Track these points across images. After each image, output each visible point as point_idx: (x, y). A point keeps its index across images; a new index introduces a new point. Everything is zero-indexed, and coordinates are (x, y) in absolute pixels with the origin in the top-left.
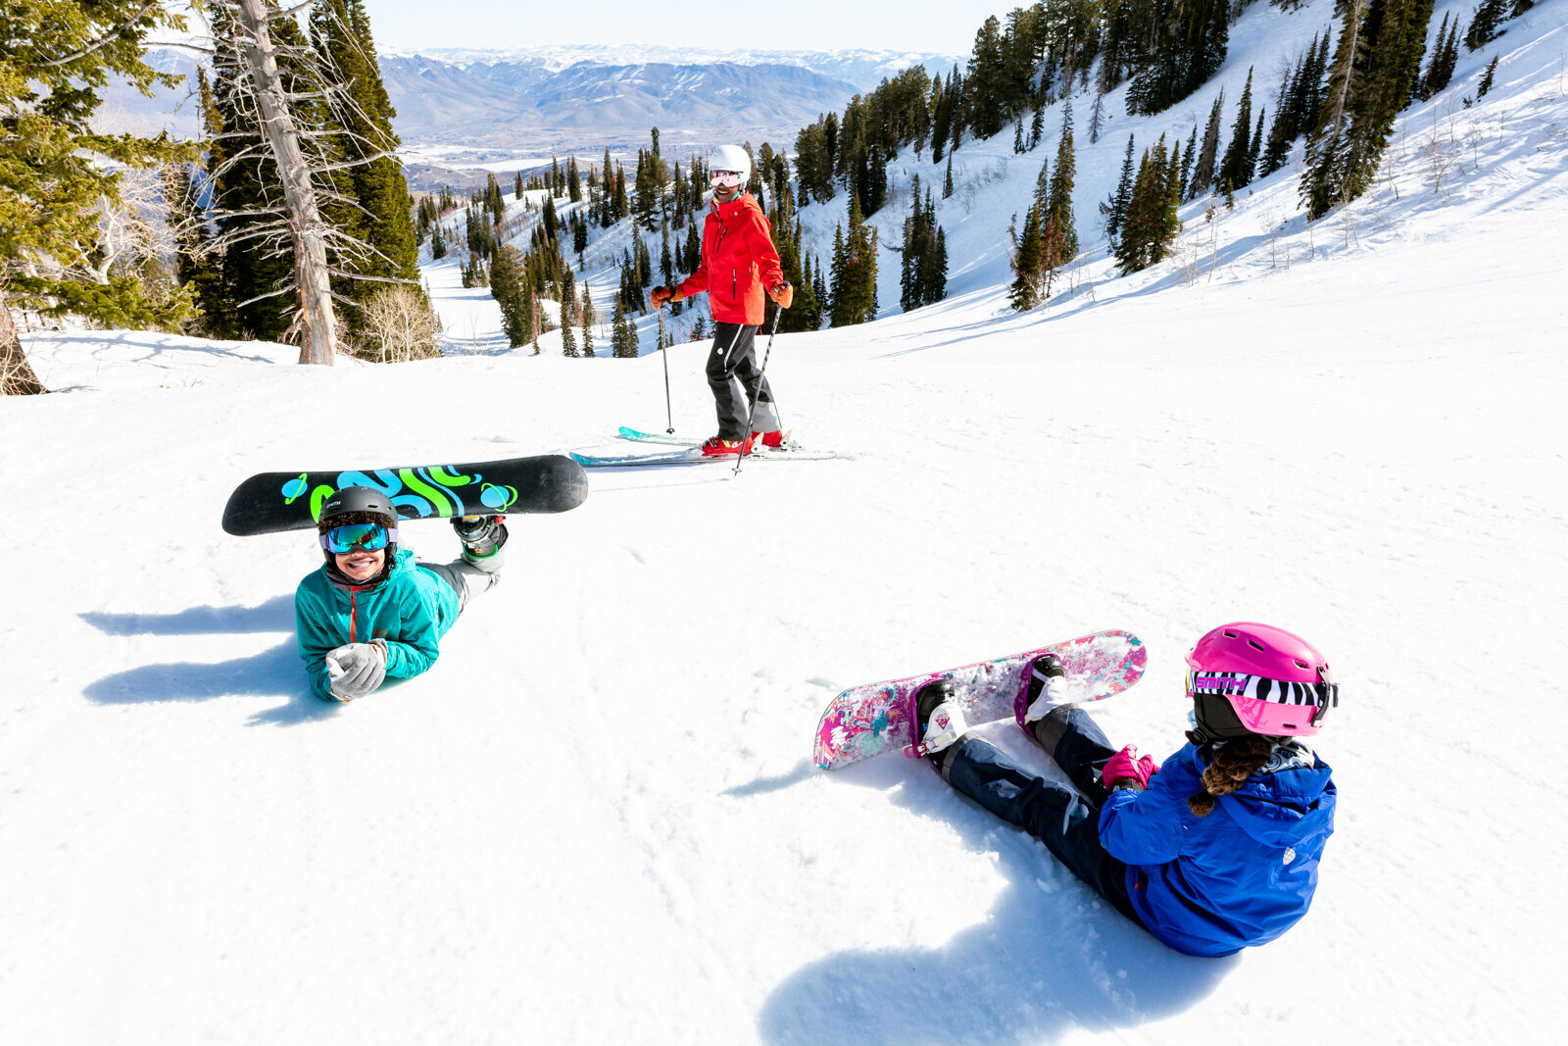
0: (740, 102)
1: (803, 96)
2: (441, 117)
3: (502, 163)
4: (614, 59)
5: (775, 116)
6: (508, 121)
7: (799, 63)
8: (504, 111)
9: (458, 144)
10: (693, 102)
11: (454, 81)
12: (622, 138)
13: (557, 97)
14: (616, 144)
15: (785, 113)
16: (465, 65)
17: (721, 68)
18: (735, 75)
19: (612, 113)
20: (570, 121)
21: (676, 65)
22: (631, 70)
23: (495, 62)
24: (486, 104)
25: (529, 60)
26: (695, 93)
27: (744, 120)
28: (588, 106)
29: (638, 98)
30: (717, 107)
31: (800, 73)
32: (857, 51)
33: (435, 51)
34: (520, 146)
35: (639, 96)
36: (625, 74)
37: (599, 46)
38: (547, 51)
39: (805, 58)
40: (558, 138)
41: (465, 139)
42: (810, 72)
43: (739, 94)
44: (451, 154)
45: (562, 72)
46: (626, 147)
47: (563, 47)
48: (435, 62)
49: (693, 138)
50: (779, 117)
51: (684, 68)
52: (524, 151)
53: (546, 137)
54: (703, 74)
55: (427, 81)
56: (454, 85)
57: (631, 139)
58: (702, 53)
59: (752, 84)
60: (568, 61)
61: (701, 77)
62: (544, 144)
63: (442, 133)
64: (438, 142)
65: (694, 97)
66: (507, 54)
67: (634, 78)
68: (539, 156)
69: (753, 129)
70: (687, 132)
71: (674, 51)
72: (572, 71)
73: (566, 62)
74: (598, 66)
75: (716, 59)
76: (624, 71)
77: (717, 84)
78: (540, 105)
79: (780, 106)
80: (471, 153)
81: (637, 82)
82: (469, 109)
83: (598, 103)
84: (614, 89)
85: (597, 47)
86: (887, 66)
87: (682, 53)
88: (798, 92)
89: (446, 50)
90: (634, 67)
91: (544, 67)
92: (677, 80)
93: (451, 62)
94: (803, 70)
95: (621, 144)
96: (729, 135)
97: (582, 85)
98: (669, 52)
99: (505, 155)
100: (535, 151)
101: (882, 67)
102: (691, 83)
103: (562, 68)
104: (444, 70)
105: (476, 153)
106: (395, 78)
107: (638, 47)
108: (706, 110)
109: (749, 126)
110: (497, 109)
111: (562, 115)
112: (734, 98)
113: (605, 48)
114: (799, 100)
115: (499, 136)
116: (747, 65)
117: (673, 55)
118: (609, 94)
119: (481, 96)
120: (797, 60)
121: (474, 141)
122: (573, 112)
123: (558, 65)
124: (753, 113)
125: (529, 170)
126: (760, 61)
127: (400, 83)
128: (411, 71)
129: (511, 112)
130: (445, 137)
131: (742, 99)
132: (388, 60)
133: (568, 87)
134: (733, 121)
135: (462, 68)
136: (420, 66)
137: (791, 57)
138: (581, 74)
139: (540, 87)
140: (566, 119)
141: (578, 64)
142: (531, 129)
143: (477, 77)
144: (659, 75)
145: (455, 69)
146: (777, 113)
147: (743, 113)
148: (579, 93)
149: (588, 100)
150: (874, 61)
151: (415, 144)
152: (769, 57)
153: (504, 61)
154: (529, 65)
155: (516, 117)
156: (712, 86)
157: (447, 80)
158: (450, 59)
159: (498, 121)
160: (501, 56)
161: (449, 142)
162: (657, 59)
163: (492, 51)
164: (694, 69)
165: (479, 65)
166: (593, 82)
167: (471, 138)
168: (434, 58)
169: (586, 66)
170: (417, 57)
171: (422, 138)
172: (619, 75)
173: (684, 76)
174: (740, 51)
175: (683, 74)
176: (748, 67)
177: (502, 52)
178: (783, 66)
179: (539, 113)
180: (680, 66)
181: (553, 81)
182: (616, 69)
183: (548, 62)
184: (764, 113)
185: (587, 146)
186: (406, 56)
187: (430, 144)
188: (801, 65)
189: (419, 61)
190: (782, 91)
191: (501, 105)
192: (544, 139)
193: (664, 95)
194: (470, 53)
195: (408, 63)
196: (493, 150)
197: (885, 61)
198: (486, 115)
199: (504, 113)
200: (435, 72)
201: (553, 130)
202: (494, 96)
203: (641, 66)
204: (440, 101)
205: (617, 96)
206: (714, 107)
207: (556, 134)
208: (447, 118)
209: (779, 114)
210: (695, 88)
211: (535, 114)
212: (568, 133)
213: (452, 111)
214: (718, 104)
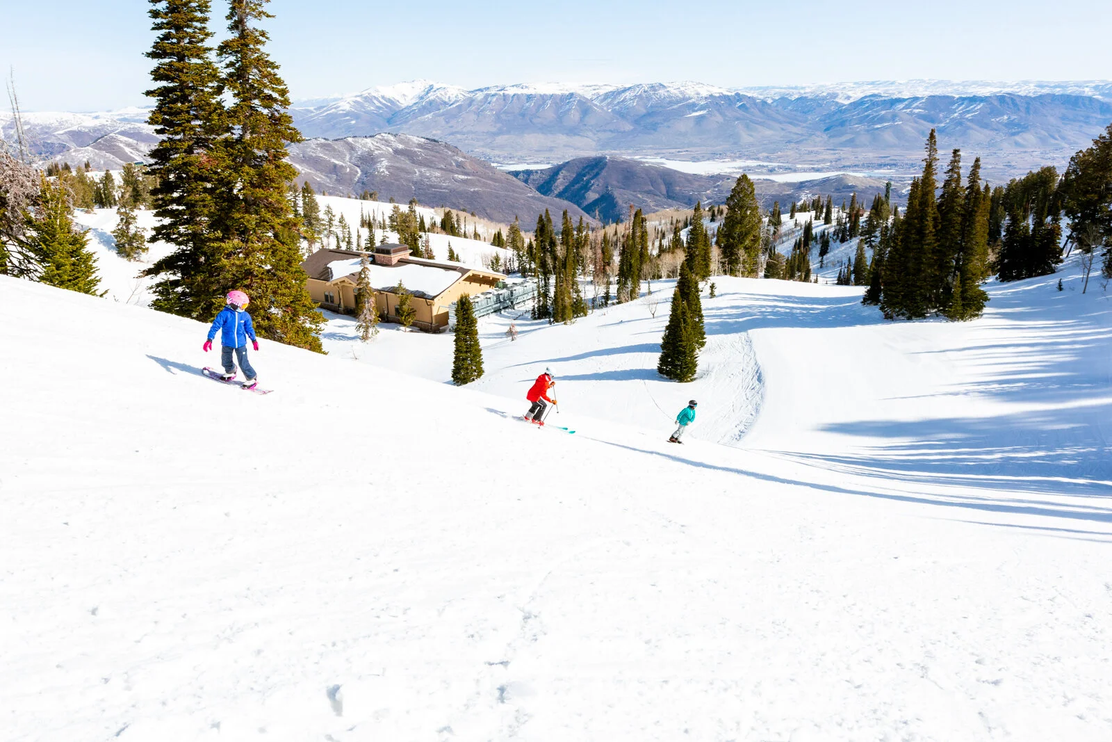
0: (1015, 128)
1: (1086, 123)
2: (746, 138)
3: (785, 175)
4: (900, 92)
5: (1053, 141)
6: (797, 142)
7: (1088, 92)
8: (798, 134)
9: (755, 159)
10: (969, 128)
11: (760, 111)
12: (892, 158)
13: (842, 124)
14: (887, 162)
15: (1063, 138)
16: (772, 99)
17: (1002, 99)
18: (1015, 104)
19: (888, 137)
20: (851, 143)
21: (957, 96)
22: (912, 102)
23: (797, 97)
24: (783, 129)
25: (825, 94)
26: (969, 120)
27: (1017, 144)
29: (915, 125)
30: (991, 133)
31: (1087, 103)
33: (751, 89)
34: (804, 162)
35: (916, 122)
36: (906, 105)
37: (888, 81)
38: (842, 87)
39: (1096, 88)
40: (837, 156)
41: (760, 156)
42: (1098, 100)
43: (1016, 121)
44: (748, 167)
45: (851, 104)
46: (895, 165)
47: (855, 83)
48: (749, 98)
50: (1056, 142)
51: (963, 99)
52: (806, 166)
53: (828, 156)
54: (982, 105)
55: (741, 112)
56: (760, 115)
57: (902, 158)
58: (986, 85)
59: (1031, 112)
60: (857, 95)
61: (979, 107)
62: (823, 161)
63: (744, 150)
64: (740, 157)
65: (969, 123)
66: (808, 90)
67: (914, 108)
68: (818, 170)
69: (1025, 152)
71: (958, 84)
72: (861, 102)
73: (855, 96)
74: (883, 99)
75: (999, 90)
76: (906, 102)
77: (995, 112)
78: (826, 130)
79: (1059, 131)
80: (763, 166)
81: (917, 111)
82: (768, 132)
83: (878, 128)
84: (894, 117)
85: (885, 82)
87: (964, 86)
88: (1082, 119)
89: (760, 88)
90: (916, 99)
91: (837, 100)
92: (956, 109)
93: (761, 97)
94: (1091, 99)
95: (892, 162)
96: (999, 157)
97: (866, 113)
98: (953, 85)
99: (790, 169)
100: (815, 166)
102: (968, 112)
103: (852, 100)
104: (755, 104)
105: (767, 166)
106: (718, 110)
107: (924, 81)
108: (979, 135)
109: (1021, 150)
110: (790, 132)
111: (843, 139)
112: (1010, 124)
113: (893, 83)
114: (1081, 126)
115: (789, 153)
116: (1031, 95)
117: (956, 87)
118: (888, 121)
119: (780, 123)
120: (1087, 90)
121: (768, 157)
122: (853, 136)
123: (848, 98)
124: (1029, 138)
125: (807, 181)
126: (1045, 91)
127: (721, 114)
128: (730, 105)
129: (802, 135)
130: (746, 153)
131: (1018, 125)
132: (715, 97)
133: (853, 116)
134: (1005, 145)
135: (769, 101)
136: (738, 101)
137: (1080, 87)
138: (867, 105)
139: (829, 116)
140: (846, 141)
141: (866, 97)
142: (816, 149)
143: (780, 108)
144: (939, 104)
145: (764, 103)
146: (1054, 138)
147: (1017, 138)
148: (861, 121)
149: (869, 126)
151: (723, 158)
152: (1056, 87)
153: (804, 95)
154: (824, 98)
156: (989, 114)
157: (756, 111)
158: (761, 95)
159: (789, 142)
160: (802, 91)
161: (749, 158)
162: (939, 92)
163: (796, 88)
164: (974, 100)
165: (784, 100)
166: (876, 112)
167: (765, 154)
168: (749, 95)
169: (872, 98)
170: (737, 94)
171: (728, 154)
172: (901, 106)
173: (964, 106)
174: (1026, 83)
175: (962, 104)
176: (1030, 97)
177: (803, 88)
178: (1068, 96)
179: (825, 137)
180: (961, 98)
181: (841, 110)
182: (900, 100)
183: (840, 96)
184: (1040, 138)
185: (861, 163)
187: (734, 159)
188: (1090, 94)
189: (739, 97)
190: (1064, 118)
191: (795, 129)
192: (826, 157)
193: (941, 122)
194: (777, 90)
195: (729, 99)
196: (780, 164)
198: (781, 137)
199: (795, 136)
200: (748, 106)
201: (833, 150)
202: (791, 123)
203: (923, 98)
204: (747, 126)
205: (896, 123)
206: (987, 132)
207: (835, 154)
208: (751, 139)
209: (1056, 139)
210: (972, 116)
211: (821, 137)
212: (846, 152)
213: (754, 134)
214: (992, 130)
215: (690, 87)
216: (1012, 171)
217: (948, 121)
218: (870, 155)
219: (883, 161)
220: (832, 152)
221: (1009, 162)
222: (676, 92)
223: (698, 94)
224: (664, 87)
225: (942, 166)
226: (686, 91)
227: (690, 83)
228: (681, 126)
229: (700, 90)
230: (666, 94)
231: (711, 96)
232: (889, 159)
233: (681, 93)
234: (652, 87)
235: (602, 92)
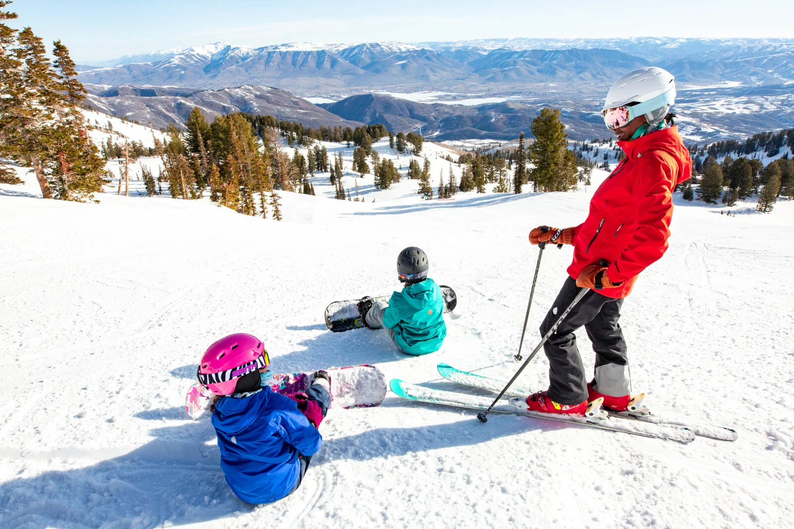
0: (580, 69)
2: (433, 77)
4: (512, 46)
5: (599, 77)
6: (462, 79)
7: (612, 46)
8: (461, 74)
9: (442, 91)
10: (555, 69)
11: (438, 60)
12: (518, 88)
13: (486, 67)
14: (516, 91)
15: (604, 74)
17: (571, 51)
19: (513, 75)
20: (492, 79)
22: (523, 53)
23: (455, 49)
24: (452, 71)
25: (470, 48)
26: (556, 65)
27: (581, 78)
28: (501, 72)
29: (526, 68)
35: (527, 66)
39: (616, 43)
40: (487, 88)
43: (580, 65)
45: (487, 54)
46: (521, 93)
48: (429, 51)
49: (554, 88)
50: (601, 77)
52: (473, 94)
53: (481, 87)
55: (427, 60)
56: (439, 62)
62: (481, 91)
63: (433, 85)
65: (555, 67)
67: (525, 57)
69: (587, 83)
70: (551, 85)
72: (493, 54)
73: (489, 50)
74: (506, 51)
76: (520, 54)
77: (568, 60)
78: (476, 71)
79: (602, 71)
80: (449, 95)
81: (526, 59)
82: (445, 73)
83: (507, 70)
86: (665, 47)
90: (525, 51)
91: (479, 52)
95: (519, 91)
97: (497, 61)
99: (464, 97)
100: (478, 94)
102: (556, 59)
103: (487, 52)
104: (434, 54)
106: (413, 60)
108: (561, 73)
109: (584, 82)
110: (457, 73)
111: (488, 77)
112: (577, 67)
115: (460, 87)
118: (512, 66)
119: (450, 67)
122: (493, 75)
123: (485, 51)
124: (587, 75)
127: (415, 62)
128: (420, 57)
129: (463, 74)
130: (436, 87)
131: (581, 67)
132: (411, 51)
133: (491, 62)
134: (575, 79)
136: (424, 53)
140: (490, 78)
142: (474, 83)
145: (438, 54)
146: (599, 74)
147: (582, 75)
148: (496, 66)
149: (501, 69)
153: (459, 49)
154: (470, 50)
155: (466, 78)
156: (565, 61)
157: (435, 60)
159: (458, 79)
160: (457, 46)
166: (504, 59)
167: (447, 88)
170: (422, 49)
172: (517, 56)
175: (550, 55)
179: (477, 76)
180: (549, 51)
181: (483, 57)
182: (515, 53)
183: (480, 49)
184: (592, 75)
185: (502, 92)
186: (418, 49)
187: (430, 91)
189: (424, 51)
190: (603, 63)
191: (459, 71)
192: (479, 89)
193: (539, 66)
195: (419, 52)
196: (458, 94)
197: (665, 44)
198: (452, 77)
199: (460, 76)
200: (430, 56)
202: (455, 67)
203: (530, 51)
204: (432, 70)
205: (516, 67)
206: (566, 71)
207: (485, 86)
208: (435, 78)
210: (556, 62)
211: (475, 76)
212: (491, 85)
213: (437, 75)
214: (568, 70)
215: (395, 45)
216: (583, 95)
218: (505, 87)
219: (512, 91)
222: (386, 48)
223: (400, 49)
224: (379, 45)
226: (393, 48)
227: (395, 43)
228: (393, 71)
229: (401, 47)
230: (381, 50)
231: (408, 50)
233: (390, 48)
234: (372, 45)
235: (341, 49)
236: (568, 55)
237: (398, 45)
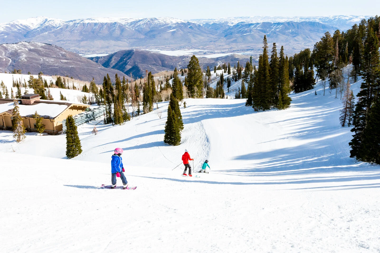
0: (295, 34)
1: (318, 32)
2: (193, 40)
3: (211, 55)
4: (251, 21)
5: (307, 39)
6: (214, 42)
7: (317, 21)
8: (214, 38)
9: (198, 49)
10: (278, 35)
11: (198, 29)
13: (231, 34)
15: (311, 38)
16: (203, 24)
17: (288, 23)
18: (293, 25)
19: (249, 39)
20: (235, 41)
21: (273, 23)
22: (257, 25)
23: (212, 23)
24: (208, 36)
25: (223, 22)
26: (278, 32)
27: (296, 40)
28: (241, 36)
29: (259, 34)
30: (286, 36)
31: (317, 24)
32: (339, 16)
33: (194, 20)
34: (217, 49)
35: (259, 33)
36: (255, 26)
37: (247, 17)
38: (229, 19)
39: (320, 19)
40: (230, 47)
41: (200, 47)
42: (321, 24)
43: (294, 31)
44: (195, 52)
45: (234, 26)
46: (253, 50)
47: (235, 18)
48: (193, 24)
50: (309, 39)
51: (275, 24)
52: (219, 51)
54: (282, 26)
55: (190, 30)
56: (199, 30)
57: (255, 47)
58: (282, 18)
59: (299, 28)
60: (236, 22)
61: (281, 27)
62: (225, 49)
63: (193, 45)
64: (191, 48)
65: (278, 33)
66: (216, 20)
67: (258, 27)
68: (223, 53)
69: (299, 43)
71: (272, 18)
72: (237, 25)
73: (235, 23)
74: (246, 24)
75: (287, 20)
76: (255, 25)
77: (287, 29)
78: (225, 36)
79: (309, 35)
80: (201, 52)
81: (259, 28)
82: (203, 38)
83: (245, 35)
84: (250, 31)
85: (246, 17)
86: (351, 21)
87: (275, 19)
88: (317, 30)
89: (197, 20)
90: (258, 24)
91: (228, 24)
92: (273, 27)
93: (198, 23)
94: (318, 23)
95: (252, 48)
96: (290, 45)
97: (240, 30)
98: (271, 18)
99: (212, 52)
100: (222, 51)
101: (349, 21)
102: (277, 28)
103: (234, 24)
104: (196, 26)
105: (203, 52)
106: (180, 29)
107: (260, 17)
109: (297, 42)
110: (211, 38)
111: (232, 40)
112: (292, 33)
113: (249, 17)
114: (316, 33)
115: (211, 46)
116: (298, 22)
117: (272, 19)
118: (249, 32)
119: (207, 34)
120: (317, 20)
121: (203, 48)
122: (236, 38)
123: (232, 23)
124: (299, 38)
125: (220, 57)
126: (303, 20)
127: (182, 30)
128: (185, 27)
129: (216, 38)
131: (295, 33)
132: (179, 23)
133: (235, 31)
134: (291, 41)
135: (202, 25)
136: (189, 25)
137: (314, 19)
138: (240, 26)
139: (226, 31)
140: (233, 41)
141: (239, 23)
142: (222, 44)
143: (206, 28)
144: (266, 25)
145: (199, 26)
146: (308, 38)
147: (296, 38)
148: (238, 32)
149: (241, 35)
150: (346, 19)
151: (184, 49)
152: (306, 19)
153: (215, 23)
154: (223, 24)
155: (217, 40)
156: (285, 29)
157: (197, 29)
158: (198, 22)
159: (211, 41)
160: (214, 21)
161: (195, 48)
162: (266, 21)
163: (212, 19)
164: (279, 24)
165: (207, 24)
166: (244, 29)
167: (202, 47)
168: (193, 22)
169: (242, 24)
170: (188, 22)
171: (187, 47)
172: (253, 26)
173: (275, 26)
174: (296, 17)
175: (275, 25)
176: (298, 23)
177: (215, 20)
178: (311, 22)
179: (225, 39)
180: (274, 23)
181: (230, 28)
182: (252, 24)
183: (229, 23)
184: (303, 38)
185: (240, 49)
186: (185, 22)
187: (189, 49)
188: (318, 21)
189: (189, 23)
190: (310, 30)
191: (212, 36)
192: (226, 47)
193: (268, 32)
194: (205, 20)
195: (185, 24)
196: (208, 51)
197: (351, 19)
198: (208, 40)
199: (213, 39)
200: (193, 27)
201: (229, 44)
202: (211, 34)
203: (260, 23)
204: (194, 36)
205: (251, 33)
206: (285, 36)
207: (230, 46)
208: (195, 41)
209: (309, 38)
210: (279, 30)
211: (223, 39)
212: (234, 45)
213: (197, 39)
214: (286, 35)
215: (168, 19)
216: (295, 51)
217: (270, 32)
218: (243, 46)
219: (248, 48)
220: (228, 45)
221: (294, 47)
222: (162, 21)
223: (172, 22)
224: (157, 19)
225: (270, 49)
226: (166, 21)
227: (168, 18)
228: (166, 36)
230: (158, 22)
231: (177, 23)
232: (250, 47)
233: (165, 22)
234: (152, 19)
235: (129, 21)
236: (286, 25)
237: (171, 20)
